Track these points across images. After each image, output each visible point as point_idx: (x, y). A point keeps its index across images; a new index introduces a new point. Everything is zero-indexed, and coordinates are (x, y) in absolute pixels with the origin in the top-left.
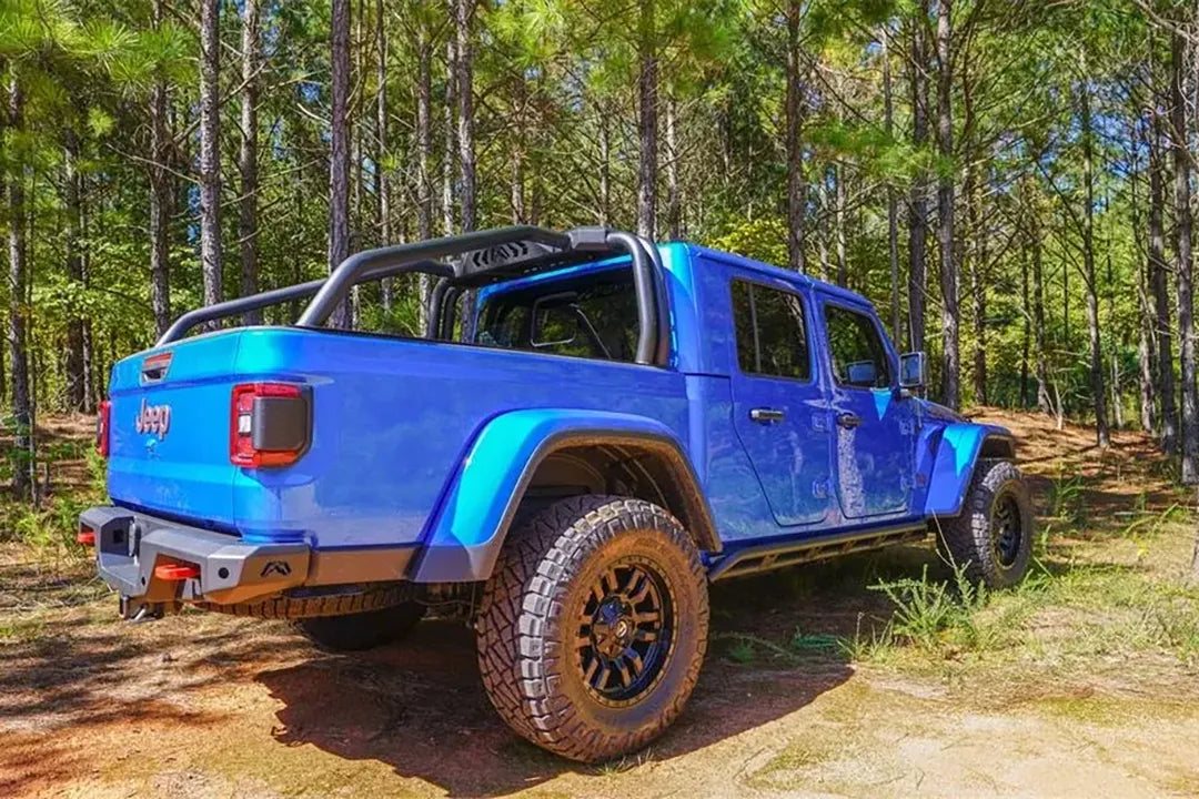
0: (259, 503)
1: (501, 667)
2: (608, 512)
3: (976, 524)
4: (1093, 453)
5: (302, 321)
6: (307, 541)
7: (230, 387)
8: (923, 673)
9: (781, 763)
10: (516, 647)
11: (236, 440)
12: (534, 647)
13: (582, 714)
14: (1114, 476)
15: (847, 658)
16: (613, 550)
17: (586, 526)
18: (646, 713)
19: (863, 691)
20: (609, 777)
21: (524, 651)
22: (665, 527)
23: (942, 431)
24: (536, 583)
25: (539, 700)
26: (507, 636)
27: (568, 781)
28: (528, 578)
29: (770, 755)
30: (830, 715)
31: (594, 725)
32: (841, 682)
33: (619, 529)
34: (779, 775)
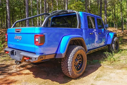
0: (38, 50)
1: (65, 68)
2: (77, 48)
3: (113, 45)
4: (121, 33)
5: (42, 26)
6: (44, 54)
7: (34, 35)
8: (110, 65)
9: (97, 77)
10: (67, 65)
11: (35, 42)
12: (70, 65)
13: (75, 73)
14: (124, 36)
15: (100, 63)
16: (78, 53)
17: (75, 50)
18: (81, 72)
19: (104, 67)
20: (78, 80)
21: (69, 66)
22: (83, 49)
23: (109, 34)
24: (70, 57)
25: (70, 72)
26: (66, 64)
27: (73, 81)
28: (69, 57)
29: (96, 76)
30: (101, 71)
31: (76, 74)
32: (100, 66)
33: (78, 50)
34: (98, 79)
